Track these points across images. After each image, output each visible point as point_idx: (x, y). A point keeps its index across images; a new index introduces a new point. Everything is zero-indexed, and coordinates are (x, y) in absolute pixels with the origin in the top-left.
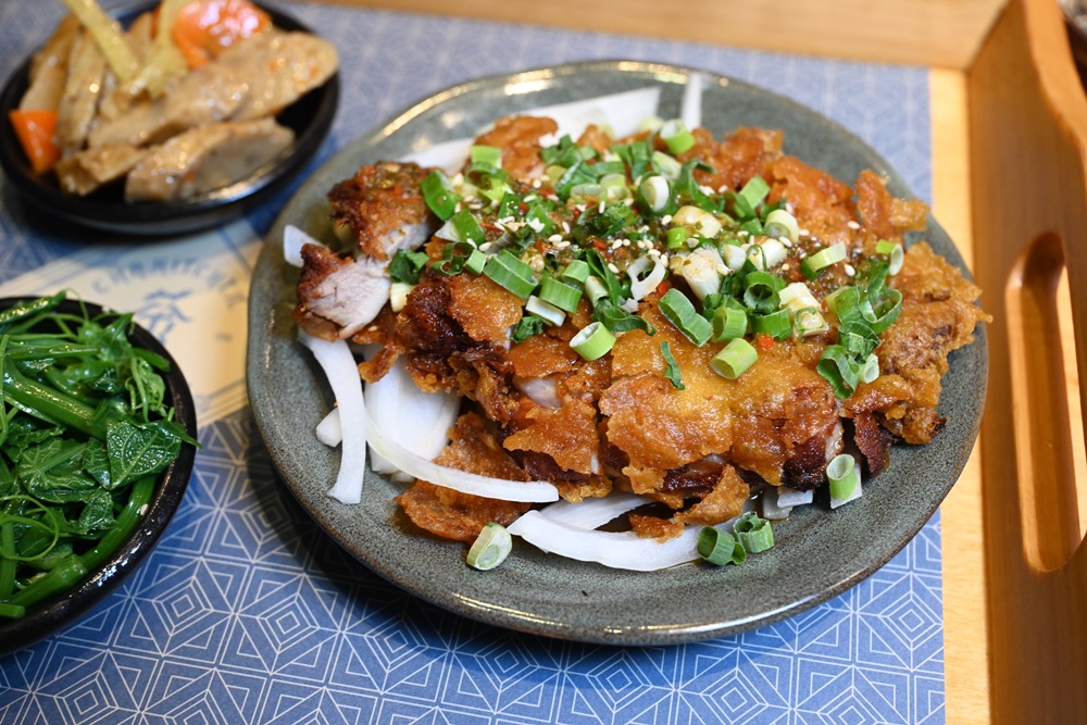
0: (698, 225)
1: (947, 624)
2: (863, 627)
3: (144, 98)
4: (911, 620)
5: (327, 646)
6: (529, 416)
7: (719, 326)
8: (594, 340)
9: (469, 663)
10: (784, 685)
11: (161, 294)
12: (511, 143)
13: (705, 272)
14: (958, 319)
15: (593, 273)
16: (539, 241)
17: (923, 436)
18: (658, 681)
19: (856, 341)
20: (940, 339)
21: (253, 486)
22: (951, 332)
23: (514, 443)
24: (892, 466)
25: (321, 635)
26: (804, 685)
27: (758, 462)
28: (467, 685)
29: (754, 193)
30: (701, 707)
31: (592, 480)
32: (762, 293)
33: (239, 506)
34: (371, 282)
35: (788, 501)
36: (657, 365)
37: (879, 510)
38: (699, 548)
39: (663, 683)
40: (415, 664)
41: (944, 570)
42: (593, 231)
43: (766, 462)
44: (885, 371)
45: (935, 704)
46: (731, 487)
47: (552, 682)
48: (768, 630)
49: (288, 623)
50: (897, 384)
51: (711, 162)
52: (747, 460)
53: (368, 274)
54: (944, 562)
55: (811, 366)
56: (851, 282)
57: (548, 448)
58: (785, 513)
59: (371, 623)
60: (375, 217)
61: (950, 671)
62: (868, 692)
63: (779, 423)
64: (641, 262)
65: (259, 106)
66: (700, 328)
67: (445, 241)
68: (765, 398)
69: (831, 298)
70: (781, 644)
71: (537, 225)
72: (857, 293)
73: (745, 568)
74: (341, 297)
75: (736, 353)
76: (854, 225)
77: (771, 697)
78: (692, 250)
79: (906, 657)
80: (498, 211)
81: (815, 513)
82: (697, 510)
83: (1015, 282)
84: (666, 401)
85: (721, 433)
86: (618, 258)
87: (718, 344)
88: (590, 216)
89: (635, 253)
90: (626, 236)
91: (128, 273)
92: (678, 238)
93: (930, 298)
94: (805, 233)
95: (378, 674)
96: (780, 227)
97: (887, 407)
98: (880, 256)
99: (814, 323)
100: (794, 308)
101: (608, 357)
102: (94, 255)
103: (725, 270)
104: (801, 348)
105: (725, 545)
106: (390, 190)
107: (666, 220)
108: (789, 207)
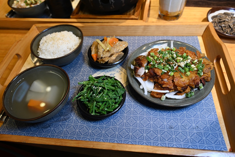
0: (180, 59)
1: (214, 102)
2: (205, 103)
3: (108, 51)
4: (210, 102)
5: (144, 112)
6: (165, 83)
7: (185, 70)
8: (171, 74)
9: (161, 112)
10: (197, 110)
11: (111, 74)
12: (154, 52)
13: (182, 64)
14: (211, 67)
15: (169, 66)
16: (162, 63)
17: (209, 80)
18: (182, 111)
19: (200, 71)
20: (209, 69)
21: (130, 95)
22: (210, 68)
23: (163, 86)
24: (206, 84)
25: (143, 111)
26: (199, 110)
27: (192, 85)
28: (161, 114)
29: (185, 55)
30: (188, 114)
31: (172, 89)
32: (189, 66)
33: (129, 97)
34: (143, 70)
35: (195, 90)
36: (179, 75)
37: (205, 89)
38: (186, 96)
39: (183, 112)
40: (154, 113)
41: (213, 96)
42: (168, 61)
43: (193, 85)
44: (204, 74)
45: (215, 111)
46: (189, 88)
47: (171, 113)
48: (194, 105)
49: (139, 110)
50: (206, 75)
51: (179, 52)
52: (190, 85)
53: (143, 69)
54: (212, 95)
55: (196, 74)
56: (198, 64)
57: (168, 86)
58: (194, 91)
59: (148, 109)
60: (143, 62)
61: (216, 107)
62: (207, 110)
63: (194, 80)
64: (174, 64)
65: (120, 51)
66: (183, 71)
67: (151, 64)
68: (192, 78)
69: (196, 66)
70: (196, 106)
71: (162, 61)
72: (199, 65)
73: (192, 97)
74: (140, 72)
75: (188, 73)
76: (197, 57)
77: (196, 112)
78: (180, 62)
79: (210, 106)
80: (157, 60)
81: (198, 91)
82: (186, 91)
83: (215, 61)
84: (181, 80)
85: (188, 82)
86: (172, 64)
87: (185, 72)
88: (167, 60)
89: (173, 63)
90: (172, 61)
91: (107, 72)
92: (178, 61)
93: (207, 65)
94: (192, 59)
95: (151, 114)
96: (189, 58)
97: (205, 78)
98: (201, 60)
99: (196, 69)
100: (193, 67)
101: (173, 75)
102: (102, 70)
103: (185, 64)
104: (195, 72)
105: (189, 95)
106: (143, 59)
107: (176, 59)
108: (189, 56)
